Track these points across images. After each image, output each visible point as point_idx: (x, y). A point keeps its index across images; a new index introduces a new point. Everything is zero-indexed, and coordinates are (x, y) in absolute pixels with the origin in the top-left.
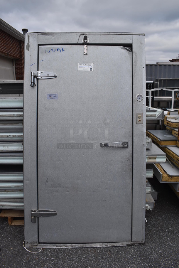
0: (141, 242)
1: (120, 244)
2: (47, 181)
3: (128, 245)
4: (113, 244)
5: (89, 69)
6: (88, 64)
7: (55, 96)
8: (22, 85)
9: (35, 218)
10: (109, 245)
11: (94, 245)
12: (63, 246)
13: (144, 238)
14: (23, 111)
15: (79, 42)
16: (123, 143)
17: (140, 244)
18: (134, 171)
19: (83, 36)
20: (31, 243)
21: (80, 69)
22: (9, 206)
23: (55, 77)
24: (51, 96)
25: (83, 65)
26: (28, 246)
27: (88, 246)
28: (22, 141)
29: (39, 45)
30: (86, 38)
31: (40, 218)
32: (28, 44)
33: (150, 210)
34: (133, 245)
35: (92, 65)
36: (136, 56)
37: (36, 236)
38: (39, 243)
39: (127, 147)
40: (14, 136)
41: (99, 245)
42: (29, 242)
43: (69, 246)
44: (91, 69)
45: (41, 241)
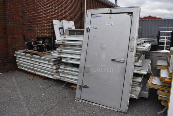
0: (124, 112)
1: (114, 110)
3: (118, 111)
4: (111, 108)
5: (111, 25)
7: (96, 36)
8: (83, 31)
9: (81, 87)
10: (109, 108)
11: (102, 106)
12: (89, 103)
14: (82, 42)
15: (108, 13)
17: (124, 113)
18: (126, 75)
21: (107, 25)
22: (74, 82)
23: (96, 28)
25: (108, 23)
26: (76, 99)
27: (100, 106)
28: (80, 55)
29: (92, 14)
30: (110, 10)
31: (82, 88)
32: (88, 14)
33: (135, 98)
34: (120, 112)
35: (112, 23)
36: (134, 18)
37: (80, 96)
38: (81, 99)
39: (124, 62)
41: (104, 107)
42: (77, 97)
43: (92, 103)
44: (112, 25)
45: (81, 98)
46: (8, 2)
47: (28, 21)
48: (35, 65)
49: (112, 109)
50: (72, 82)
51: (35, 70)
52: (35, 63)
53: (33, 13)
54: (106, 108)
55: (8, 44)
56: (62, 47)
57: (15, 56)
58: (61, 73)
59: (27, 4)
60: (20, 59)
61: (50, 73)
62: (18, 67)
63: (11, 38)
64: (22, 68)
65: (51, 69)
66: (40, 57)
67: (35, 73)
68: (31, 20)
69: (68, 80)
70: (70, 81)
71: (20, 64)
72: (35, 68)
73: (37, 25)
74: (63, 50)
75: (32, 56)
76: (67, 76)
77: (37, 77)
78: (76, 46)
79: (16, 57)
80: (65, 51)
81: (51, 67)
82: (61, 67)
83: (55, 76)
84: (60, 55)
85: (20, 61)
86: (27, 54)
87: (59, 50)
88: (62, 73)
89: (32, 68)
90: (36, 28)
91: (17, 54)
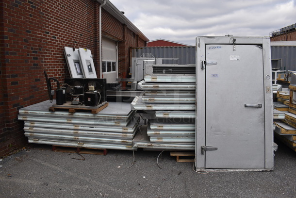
0: (271, 169)
1: (258, 170)
2: (212, 128)
3: (263, 171)
4: (253, 170)
5: (236, 59)
6: (236, 56)
7: (217, 75)
10: (251, 170)
13: (273, 167)
14: (195, 85)
15: (230, 43)
16: (259, 104)
17: (271, 171)
18: (266, 122)
19: (233, 39)
20: (200, 168)
21: (231, 59)
23: (216, 64)
24: (214, 75)
25: (233, 57)
26: (198, 170)
29: (206, 44)
30: (235, 40)
31: (206, 152)
34: (266, 171)
35: (239, 57)
36: (265, 51)
37: (204, 164)
38: (205, 169)
39: (261, 107)
40: (187, 100)
41: (244, 170)
43: (225, 171)
44: (238, 60)
45: (206, 167)
46: (6, 10)
47: (32, 49)
48: (79, 132)
49: (255, 170)
50: (174, 148)
51: (79, 141)
52: (80, 128)
53: (39, 34)
54: (247, 171)
55: (6, 96)
56: (150, 94)
57: (20, 118)
58: (152, 136)
59: (31, 15)
60: (36, 125)
61: (121, 140)
62: (30, 141)
63: (12, 84)
64: (40, 142)
65: (121, 134)
66: (92, 115)
67: (80, 146)
68: (36, 46)
69: (168, 147)
70: (170, 147)
71: (35, 134)
72: (79, 137)
73: (44, 56)
74: (155, 99)
75: (71, 116)
76: (164, 140)
77: (87, 153)
78: (173, 90)
79: (22, 122)
80: (159, 100)
81: (121, 130)
82: (151, 128)
83: (138, 143)
84: (150, 107)
85: (34, 129)
86: (56, 113)
87: (148, 99)
88: (155, 136)
89: (73, 137)
90: (42, 62)
91: (25, 115)
